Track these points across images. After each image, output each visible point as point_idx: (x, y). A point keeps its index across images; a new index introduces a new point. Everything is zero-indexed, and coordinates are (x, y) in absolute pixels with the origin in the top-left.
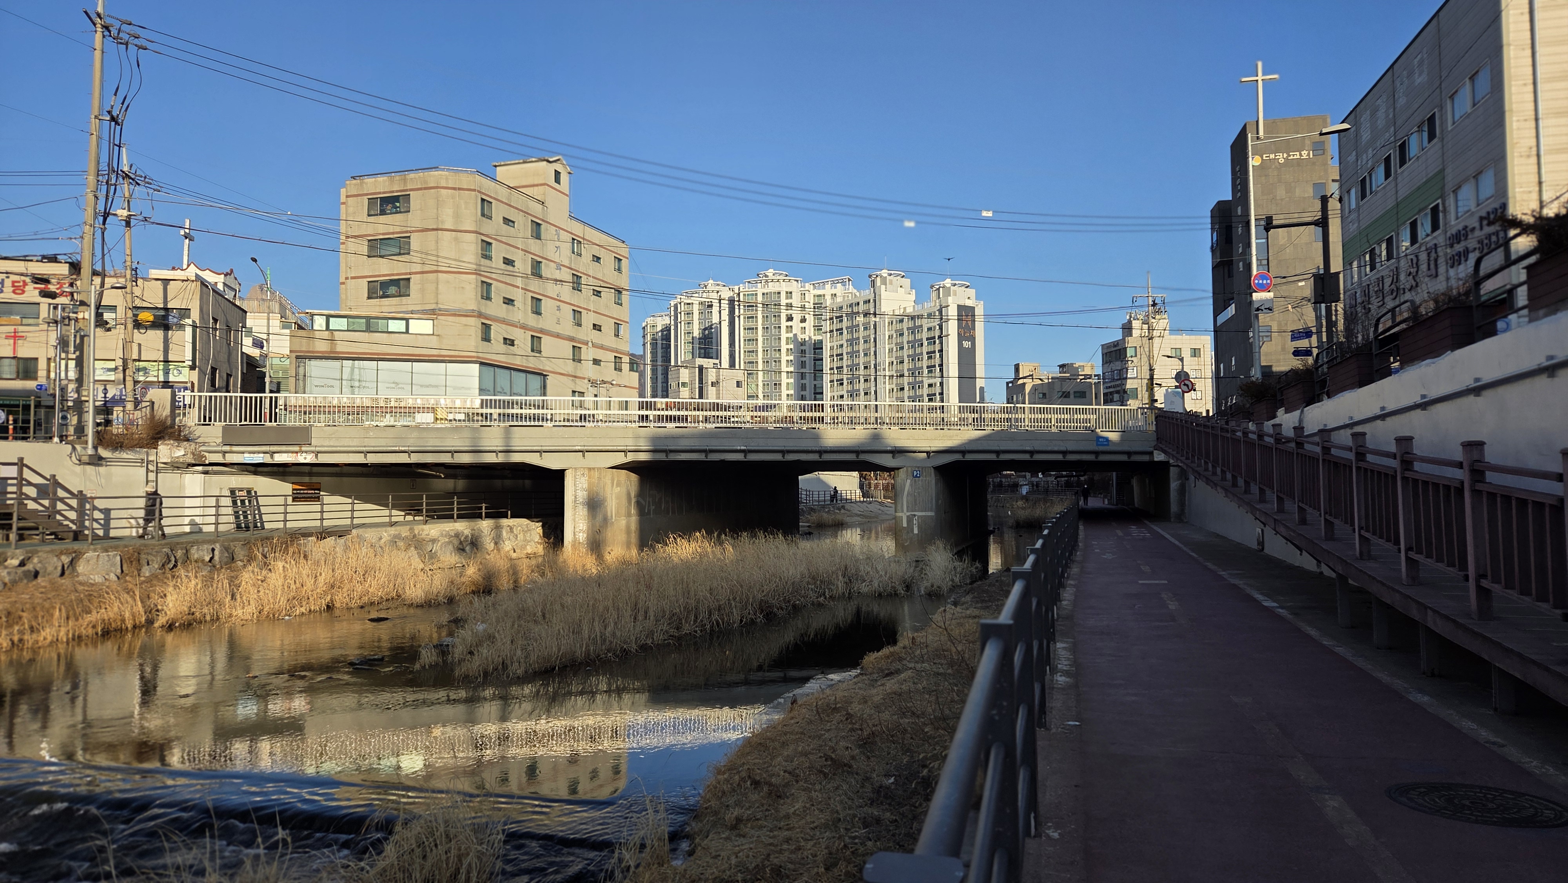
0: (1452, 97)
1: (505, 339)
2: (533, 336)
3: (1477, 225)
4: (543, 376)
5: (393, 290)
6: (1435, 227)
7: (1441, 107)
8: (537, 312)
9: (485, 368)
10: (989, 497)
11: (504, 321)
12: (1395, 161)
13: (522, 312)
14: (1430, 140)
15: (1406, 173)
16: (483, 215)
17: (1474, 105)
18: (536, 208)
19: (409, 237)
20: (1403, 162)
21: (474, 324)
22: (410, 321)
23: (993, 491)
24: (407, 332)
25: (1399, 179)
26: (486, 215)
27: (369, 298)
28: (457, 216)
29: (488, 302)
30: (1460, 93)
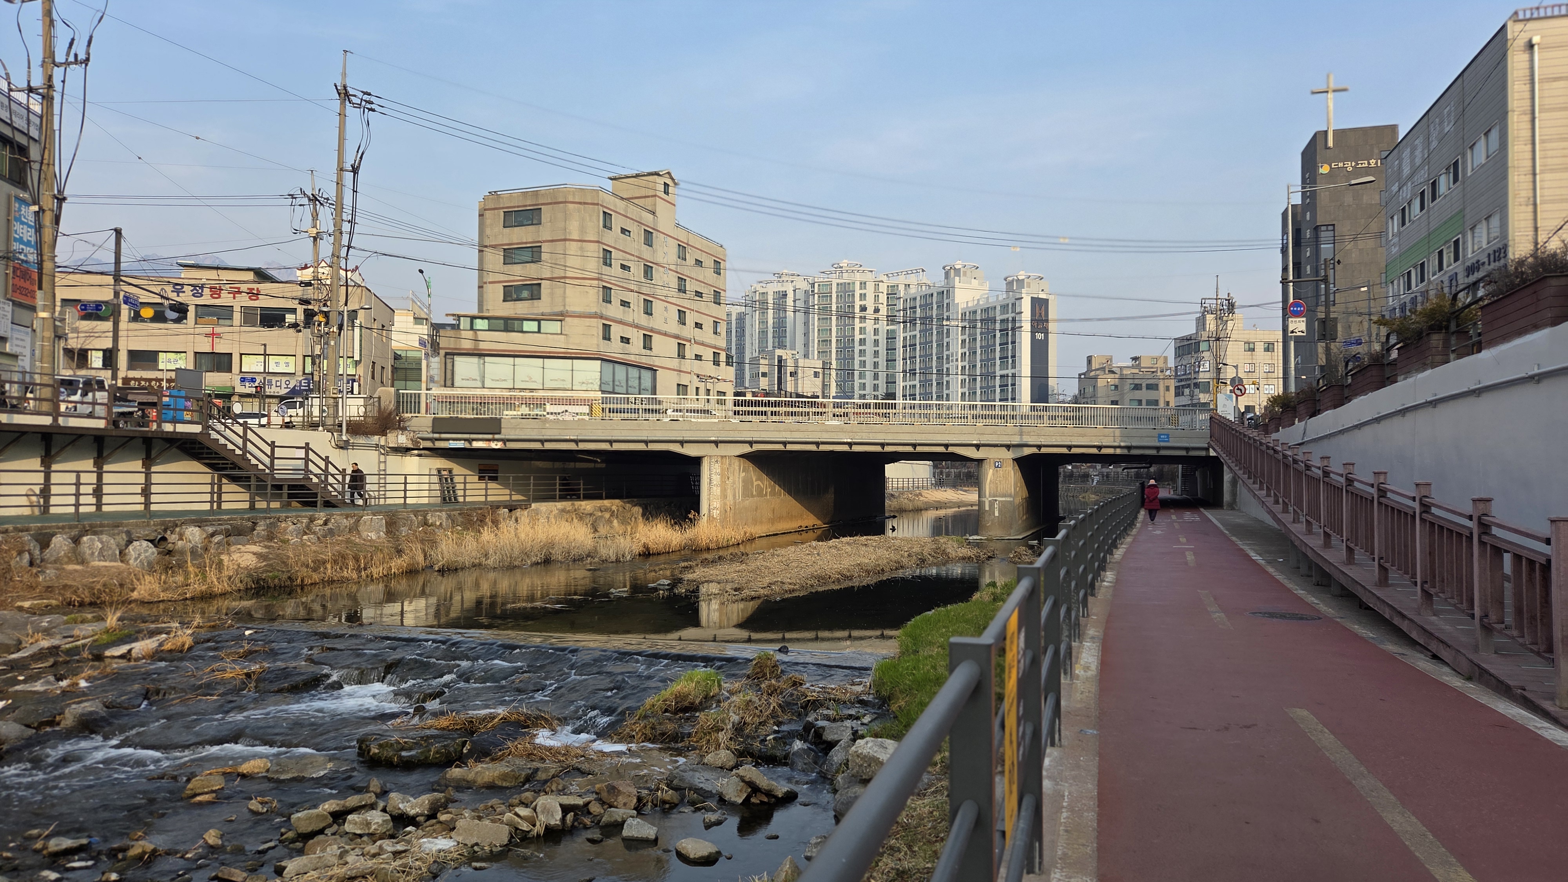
0: (1472, 147)
1: (622, 337)
2: (644, 335)
3: (1486, 260)
4: (653, 370)
5: (525, 294)
6: (1456, 259)
7: (1464, 155)
8: (648, 312)
9: (605, 364)
10: (1060, 486)
11: (621, 322)
12: (1428, 196)
13: (636, 314)
14: (1454, 183)
15: (1436, 208)
16: (605, 226)
17: (1488, 157)
18: (648, 218)
19: (540, 247)
20: (1434, 198)
21: (598, 324)
22: (542, 322)
23: (1064, 482)
24: (539, 332)
25: (1431, 213)
26: (607, 226)
27: (504, 301)
28: (582, 229)
29: (608, 305)
30: (1477, 146)
